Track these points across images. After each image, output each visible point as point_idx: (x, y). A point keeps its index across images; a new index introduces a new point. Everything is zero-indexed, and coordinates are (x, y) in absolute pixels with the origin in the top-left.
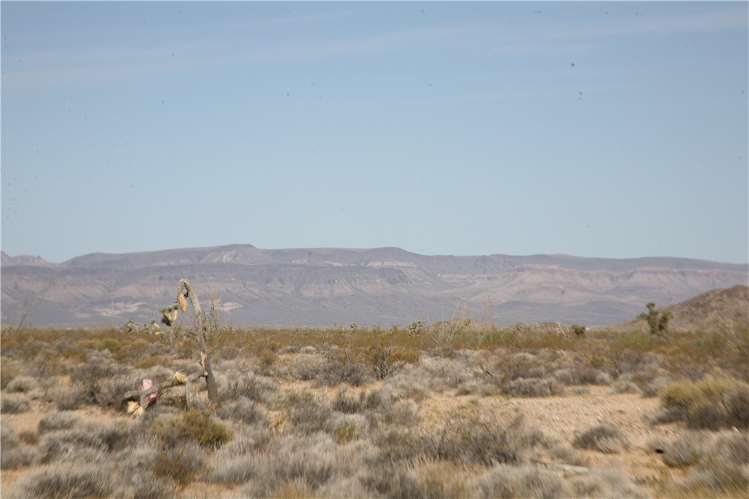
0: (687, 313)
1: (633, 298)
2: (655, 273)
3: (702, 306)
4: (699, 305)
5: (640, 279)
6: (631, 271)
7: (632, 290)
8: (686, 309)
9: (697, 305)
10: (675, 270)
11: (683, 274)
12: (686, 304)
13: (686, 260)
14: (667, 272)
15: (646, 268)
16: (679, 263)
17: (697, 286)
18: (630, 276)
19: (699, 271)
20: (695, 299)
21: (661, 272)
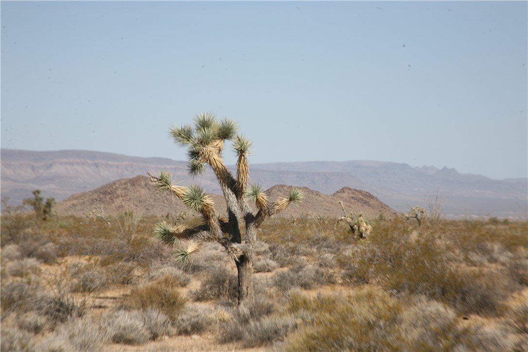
0: (96, 200)
1: (52, 186)
2: (72, 164)
3: (110, 194)
4: (106, 193)
5: (58, 169)
6: (51, 162)
7: (51, 179)
8: (95, 196)
9: (105, 193)
10: (89, 162)
11: (96, 165)
12: (95, 191)
13: (100, 153)
14: (83, 164)
15: (64, 160)
16: (93, 156)
17: (107, 175)
18: (51, 166)
19: (110, 163)
20: (103, 187)
21: (78, 164)
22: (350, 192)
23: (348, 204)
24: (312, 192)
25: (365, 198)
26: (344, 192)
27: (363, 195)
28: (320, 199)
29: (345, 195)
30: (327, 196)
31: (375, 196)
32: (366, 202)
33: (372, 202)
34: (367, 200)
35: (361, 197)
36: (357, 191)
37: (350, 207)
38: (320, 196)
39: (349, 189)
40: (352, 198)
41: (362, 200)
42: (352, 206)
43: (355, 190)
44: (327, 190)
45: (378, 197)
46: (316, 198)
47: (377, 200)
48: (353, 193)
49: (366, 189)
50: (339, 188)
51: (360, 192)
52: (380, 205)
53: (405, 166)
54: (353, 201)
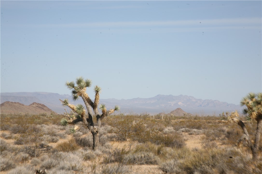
22: (36, 104)
23: (35, 109)
24: (21, 104)
25: (42, 107)
26: (34, 104)
27: (41, 105)
28: (24, 107)
29: (34, 105)
30: (27, 106)
31: (46, 106)
32: (42, 108)
33: (45, 108)
34: (43, 107)
35: (41, 106)
36: (39, 104)
37: (36, 110)
38: (24, 106)
39: (36, 103)
40: (37, 107)
41: (41, 107)
42: (37, 110)
43: (38, 104)
44: (27, 104)
45: (48, 107)
46: (22, 106)
47: (47, 107)
48: (37, 105)
49: (42, 103)
50: (32, 103)
51: (40, 104)
52: (48, 109)
53: (57, 94)
54: (37, 108)
